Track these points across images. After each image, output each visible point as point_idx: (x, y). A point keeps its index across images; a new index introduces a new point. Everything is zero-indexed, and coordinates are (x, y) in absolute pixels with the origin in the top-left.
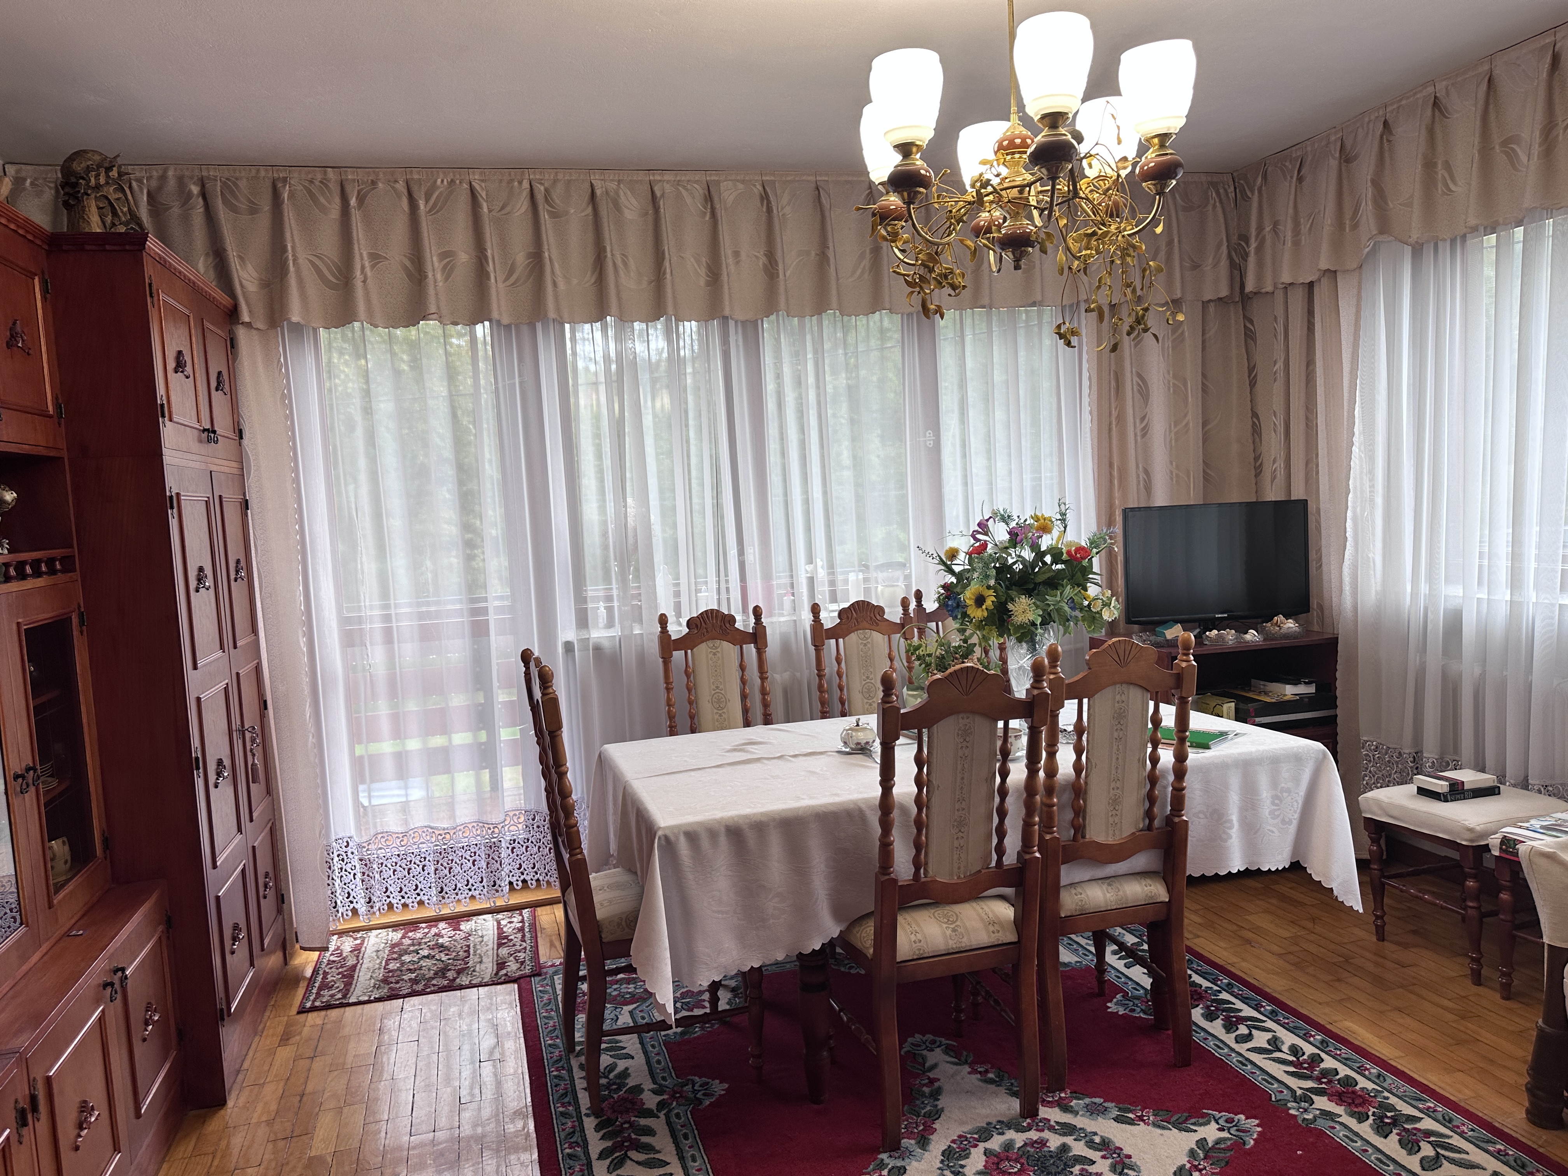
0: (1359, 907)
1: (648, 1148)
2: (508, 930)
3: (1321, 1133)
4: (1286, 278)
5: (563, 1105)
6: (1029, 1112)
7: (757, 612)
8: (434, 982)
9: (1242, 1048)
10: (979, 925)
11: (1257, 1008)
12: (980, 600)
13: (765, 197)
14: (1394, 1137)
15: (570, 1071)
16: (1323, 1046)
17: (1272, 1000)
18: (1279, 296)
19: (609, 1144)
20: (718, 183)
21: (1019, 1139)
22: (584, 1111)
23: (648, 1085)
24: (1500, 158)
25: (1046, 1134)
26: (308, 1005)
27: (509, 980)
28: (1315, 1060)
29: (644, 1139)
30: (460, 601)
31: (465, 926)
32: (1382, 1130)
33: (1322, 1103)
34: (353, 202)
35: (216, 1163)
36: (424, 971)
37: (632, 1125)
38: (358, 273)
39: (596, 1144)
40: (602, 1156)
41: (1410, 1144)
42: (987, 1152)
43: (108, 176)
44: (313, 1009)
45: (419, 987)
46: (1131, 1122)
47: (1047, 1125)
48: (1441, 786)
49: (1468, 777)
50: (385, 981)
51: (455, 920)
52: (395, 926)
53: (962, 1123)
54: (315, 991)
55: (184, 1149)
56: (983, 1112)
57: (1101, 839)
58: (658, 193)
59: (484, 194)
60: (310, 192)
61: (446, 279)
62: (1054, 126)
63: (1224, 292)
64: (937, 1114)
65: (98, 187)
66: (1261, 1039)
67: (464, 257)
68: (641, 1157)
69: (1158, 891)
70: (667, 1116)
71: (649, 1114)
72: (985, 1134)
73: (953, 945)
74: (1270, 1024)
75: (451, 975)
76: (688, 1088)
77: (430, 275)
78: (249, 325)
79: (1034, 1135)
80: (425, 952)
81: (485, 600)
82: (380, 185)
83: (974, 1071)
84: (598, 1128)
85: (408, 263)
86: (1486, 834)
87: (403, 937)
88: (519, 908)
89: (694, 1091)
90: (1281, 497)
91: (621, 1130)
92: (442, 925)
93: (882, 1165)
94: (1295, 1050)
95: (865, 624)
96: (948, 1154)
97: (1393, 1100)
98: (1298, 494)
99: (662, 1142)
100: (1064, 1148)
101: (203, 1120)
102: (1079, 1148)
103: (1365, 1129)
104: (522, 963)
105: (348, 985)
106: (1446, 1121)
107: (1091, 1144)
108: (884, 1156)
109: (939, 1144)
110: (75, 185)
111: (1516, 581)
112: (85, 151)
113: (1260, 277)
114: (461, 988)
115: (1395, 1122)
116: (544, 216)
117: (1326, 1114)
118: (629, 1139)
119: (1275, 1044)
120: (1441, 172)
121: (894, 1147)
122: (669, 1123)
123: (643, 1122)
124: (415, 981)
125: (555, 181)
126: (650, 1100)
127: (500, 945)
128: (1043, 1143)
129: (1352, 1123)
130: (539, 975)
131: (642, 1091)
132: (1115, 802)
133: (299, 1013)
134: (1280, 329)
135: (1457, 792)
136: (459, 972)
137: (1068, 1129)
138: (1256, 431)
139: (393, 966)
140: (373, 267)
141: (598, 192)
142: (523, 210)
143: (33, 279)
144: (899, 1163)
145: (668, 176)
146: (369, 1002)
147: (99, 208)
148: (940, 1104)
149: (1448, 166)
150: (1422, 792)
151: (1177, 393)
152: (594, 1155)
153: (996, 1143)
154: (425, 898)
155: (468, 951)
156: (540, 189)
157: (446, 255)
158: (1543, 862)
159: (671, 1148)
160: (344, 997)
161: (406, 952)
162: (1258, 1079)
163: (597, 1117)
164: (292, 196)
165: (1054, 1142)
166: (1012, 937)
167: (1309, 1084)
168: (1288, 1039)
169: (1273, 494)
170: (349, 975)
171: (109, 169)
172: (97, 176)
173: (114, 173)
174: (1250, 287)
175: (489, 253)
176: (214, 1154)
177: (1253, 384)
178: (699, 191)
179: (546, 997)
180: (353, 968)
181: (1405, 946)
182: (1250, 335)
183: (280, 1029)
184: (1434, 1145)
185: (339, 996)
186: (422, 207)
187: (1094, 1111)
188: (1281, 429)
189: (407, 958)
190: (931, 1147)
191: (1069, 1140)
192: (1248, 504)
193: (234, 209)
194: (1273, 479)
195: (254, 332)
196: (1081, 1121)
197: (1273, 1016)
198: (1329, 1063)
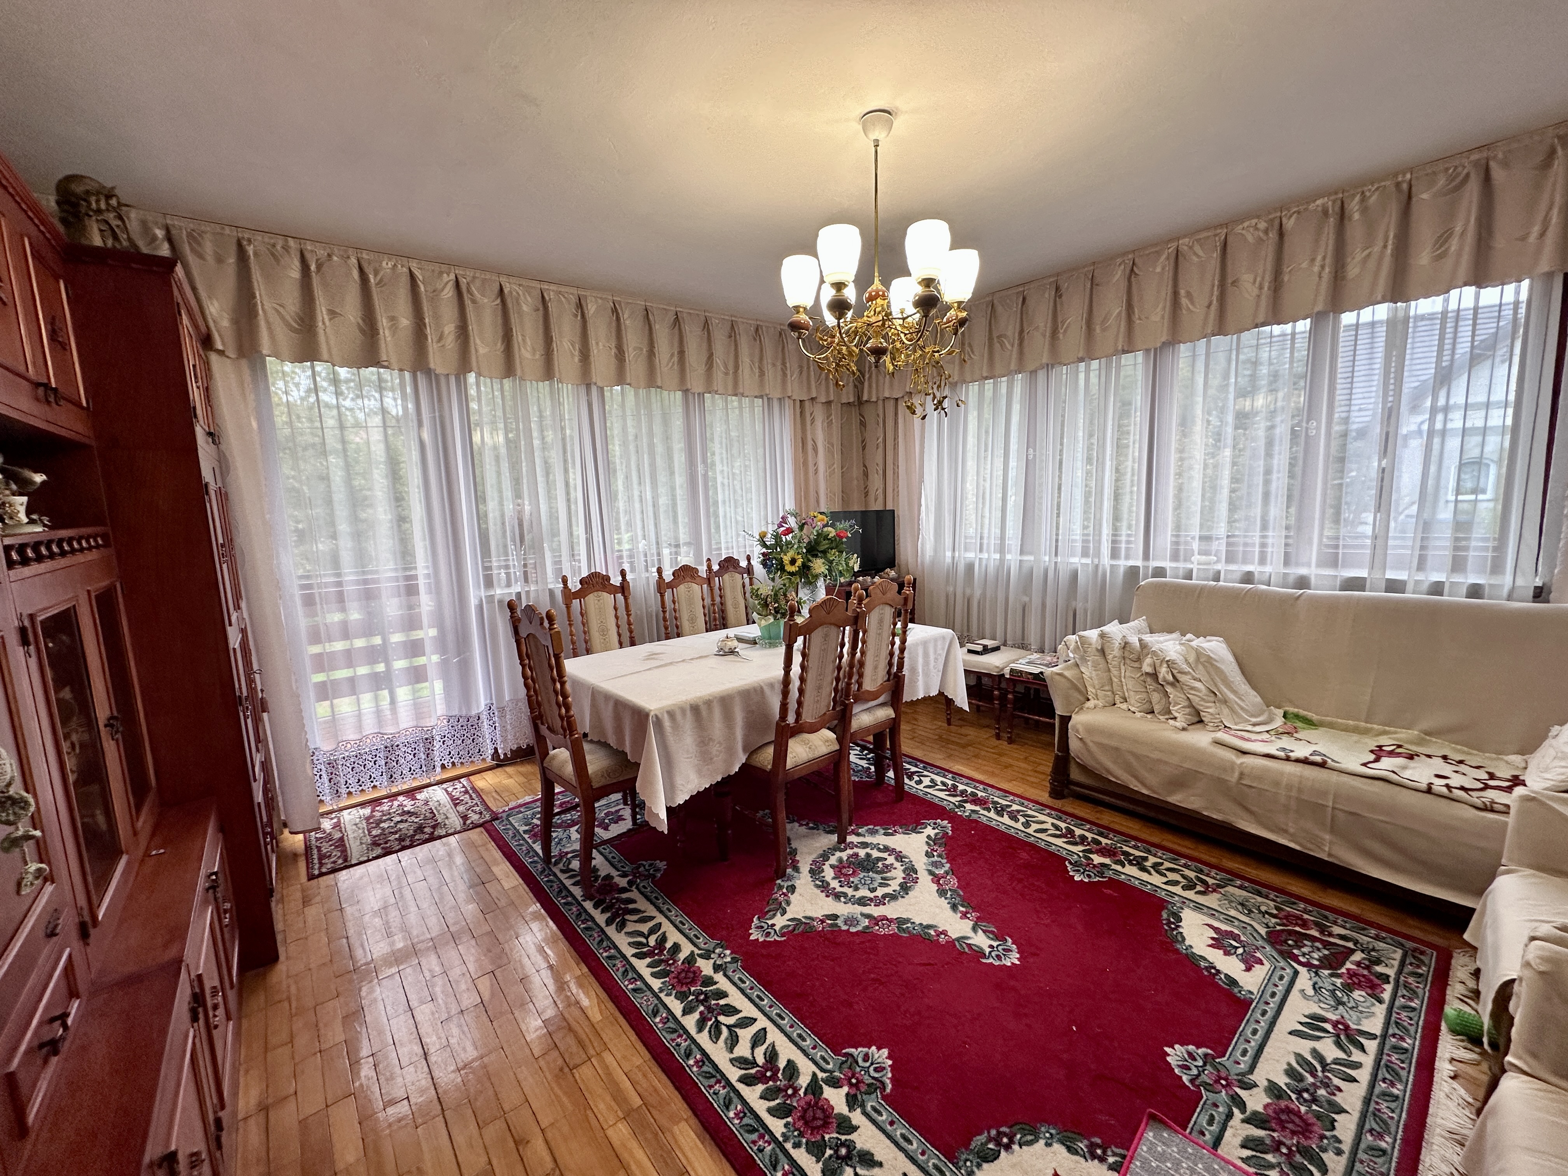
0: (966, 708)
1: (636, 911)
2: (456, 794)
3: (976, 821)
4: (887, 395)
5: (563, 898)
6: (842, 840)
7: (623, 573)
8: (417, 837)
9: (921, 787)
10: (821, 743)
11: (916, 766)
12: (793, 562)
13: (615, 310)
14: (1006, 816)
15: (555, 875)
16: (954, 779)
17: (922, 761)
18: (880, 403)
19: (609, 915)
20: (586, 297)
21: (844, 855)
22: (580, 899)
23: (614, 873)
24: (997, 346)
25: (856, 850)
26: (316, 872)
27: (476, 826)
28: (955, 787)
29: (631, 906)
30: (396, 570)
31: (421, 796)
32: (1000, 813)
33: (969, 806)
34: (313, 267)
35: (294, 1005)
36: (404, 831)
37: (618, 899)
38: (320, 324)
39: (601, 918)
40: (609, 922)
41: (1013, 817)
42: (832, 866)
43: (108, 204)
44: (322, 874)
45: (407, 843)
46: (892, 835)
47: (852, 845)
48: (979, 648)
49: (990, 643)
50: (375, 844)
51: (410, 793)
52: (362, 805)
53: (810, 854)
54: (316, 861)
55: (258, 1001)
56: (818, 845)
57: (868, 688)
58: (547, 298)
59: (421, 277)
60: (273, 255)
61: (393, 335)
62: (928, 286)
63: (851, 400)
64: (794, 852)
65: (99, 211)
66: (926, 781)
67: (405, 322)
68: (635, 918)
69: (888, 713)
70: (637, 888)
71: (624, 890)
72: (825, 856)
73: (811, 756)
74: (926, 773)
75: (428, 830)
76: (641, 869)
77: (381, 332)
78: (221, 353)
79: (850, 852)
80: (398, 819)
81: (416, 568)
82: (335, 258)
83: (801, 825)
84: (596, 906)
85: (360, 321)
86: (1003, 669)
87: (373, 811)
88: (458, 778)
89: (648, 870)
90: (881, 508)
91: (613, 905)
92: (401, 798)
93: (781, 887)
94: (943, 784)
95: (688, 579)
96: (812, 871)
97: (996, 799)
98: (889, 507)
99: (642, 904)
100: (868, 855)
101: (264, 976)
102: (875, 854)
103: (992, 814)
104: (481, 813)
105: (344, 851)
106: (1022, 804)
107: (879, 850)
108: (779, 881)
109: (805, 868)
110: (76, 205)
111: (1002, 549)
112: (82, 177)
113: (870, 393)
114: (440, 837)
115: (1003, 810)
116: (468, 302)
117: (973, 811)
118: (620, 909)
119: (934, 783)
120: (967, 348)
121: (782, 875)
122: (642, 893)
123: (624, 896)
124: (401, 840)
125: (474, 278)
126: (623, 882)
127: (456, 805)
128: (857, 855)
129: (985, 813)
130: (497, 819)
131: (612, 878)
132: (876, 668)
133: (309, 880)
134: (881, 421)
135: (986, 650)
136: (434, 827)
137: (865, 845)
138: (866, 475)
139: (375, 832)
140: (330, 319)
141: (506, 291)
142: (450, 295)
143: (58, 283)
144: (790, 883)
145: (553, 287)
146: (369, 861)
147: (101, 231)
148: (793, 846)
149: (970, 346)
150: (970, 651)
151: (829, 452)
152: (603, 925)
153: (833, 860)
154: (377, 783)
155: (432, 812)
156: (463, 282)
157: (392, 319)
158: (1057, 677)
159: (652, 907)
160: (345, 860)
161: (382, 821)
162: (936, 801)
163: (591, 900)
164: (256, 254)
165: (862, 853)
166: (837, 747)
167: (959, 799)
168: (939, 779)
169: (878, 507)
170: (341, 844)
171: (108, 197)
172: (98, 201)
173: (114, 202)
174: (865, 398)
175: (427, 321)
176: (289, 999)
177: (864, 448)
178: (573, 299)
179: (510, 832)
180: (341, 839)
181: (961, 726)
182: (863, 424)
183: (298, 895)
184: (1024, 816)
185: (340, 861)
186: (372, 280)
187: (873, 833)
188: (881, 472)
189: (384, 825)
190: (801, 870)
191: (868, 850)
192: (862, 512)
193: (201, 257)
194: (876, 500)
195: (228, 361)
196: (868, 839)
197: (925, 768)
198: (961, 787)
